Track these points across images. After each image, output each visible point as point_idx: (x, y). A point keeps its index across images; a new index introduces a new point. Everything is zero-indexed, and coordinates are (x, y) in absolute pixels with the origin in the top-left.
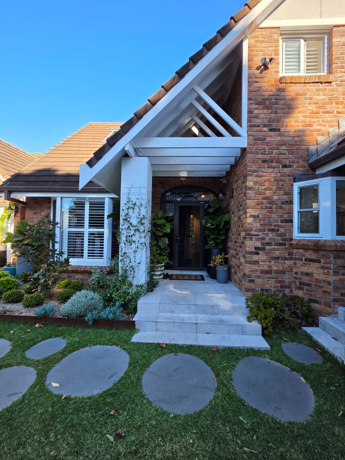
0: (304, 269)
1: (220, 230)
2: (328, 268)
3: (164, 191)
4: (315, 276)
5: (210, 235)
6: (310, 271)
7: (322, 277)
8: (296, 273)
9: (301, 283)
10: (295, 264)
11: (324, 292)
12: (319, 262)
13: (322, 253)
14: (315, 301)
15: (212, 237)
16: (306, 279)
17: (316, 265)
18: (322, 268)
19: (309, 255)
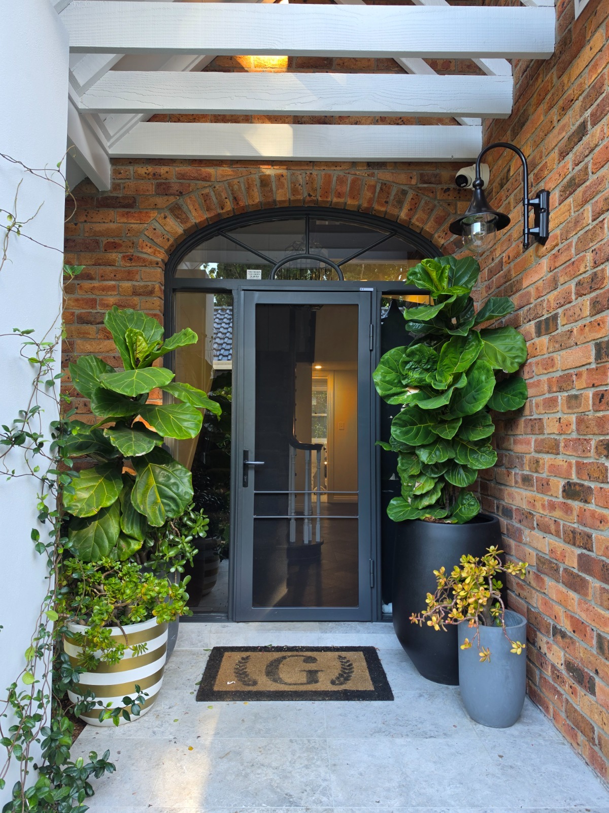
1: (471, 422)
3: (180, 230)
5: (414, 447)
15: (424, 456)
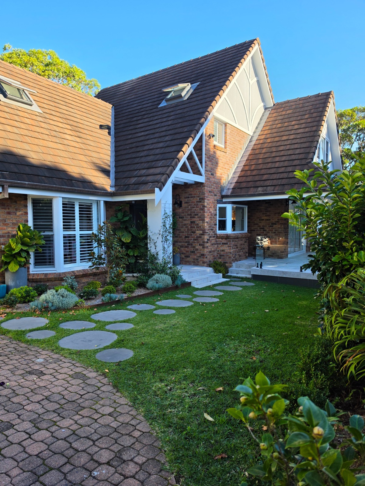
0: (221, 249)
2: (231, 246)
4: (226, 251)
6: (224, 249)
7: (229, 251)
8: (218, 251)
9: (220, 256)
10: (218, 246)
11: (229, 257)
12: (227, 244)
13: (228, 240)
14: (226, 263)
16: (222, 253)
17: (226, 245)
18: (229, 247)
19: (224, 241)
